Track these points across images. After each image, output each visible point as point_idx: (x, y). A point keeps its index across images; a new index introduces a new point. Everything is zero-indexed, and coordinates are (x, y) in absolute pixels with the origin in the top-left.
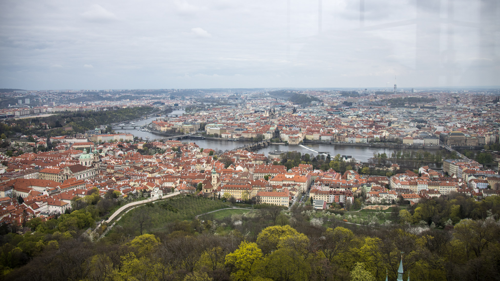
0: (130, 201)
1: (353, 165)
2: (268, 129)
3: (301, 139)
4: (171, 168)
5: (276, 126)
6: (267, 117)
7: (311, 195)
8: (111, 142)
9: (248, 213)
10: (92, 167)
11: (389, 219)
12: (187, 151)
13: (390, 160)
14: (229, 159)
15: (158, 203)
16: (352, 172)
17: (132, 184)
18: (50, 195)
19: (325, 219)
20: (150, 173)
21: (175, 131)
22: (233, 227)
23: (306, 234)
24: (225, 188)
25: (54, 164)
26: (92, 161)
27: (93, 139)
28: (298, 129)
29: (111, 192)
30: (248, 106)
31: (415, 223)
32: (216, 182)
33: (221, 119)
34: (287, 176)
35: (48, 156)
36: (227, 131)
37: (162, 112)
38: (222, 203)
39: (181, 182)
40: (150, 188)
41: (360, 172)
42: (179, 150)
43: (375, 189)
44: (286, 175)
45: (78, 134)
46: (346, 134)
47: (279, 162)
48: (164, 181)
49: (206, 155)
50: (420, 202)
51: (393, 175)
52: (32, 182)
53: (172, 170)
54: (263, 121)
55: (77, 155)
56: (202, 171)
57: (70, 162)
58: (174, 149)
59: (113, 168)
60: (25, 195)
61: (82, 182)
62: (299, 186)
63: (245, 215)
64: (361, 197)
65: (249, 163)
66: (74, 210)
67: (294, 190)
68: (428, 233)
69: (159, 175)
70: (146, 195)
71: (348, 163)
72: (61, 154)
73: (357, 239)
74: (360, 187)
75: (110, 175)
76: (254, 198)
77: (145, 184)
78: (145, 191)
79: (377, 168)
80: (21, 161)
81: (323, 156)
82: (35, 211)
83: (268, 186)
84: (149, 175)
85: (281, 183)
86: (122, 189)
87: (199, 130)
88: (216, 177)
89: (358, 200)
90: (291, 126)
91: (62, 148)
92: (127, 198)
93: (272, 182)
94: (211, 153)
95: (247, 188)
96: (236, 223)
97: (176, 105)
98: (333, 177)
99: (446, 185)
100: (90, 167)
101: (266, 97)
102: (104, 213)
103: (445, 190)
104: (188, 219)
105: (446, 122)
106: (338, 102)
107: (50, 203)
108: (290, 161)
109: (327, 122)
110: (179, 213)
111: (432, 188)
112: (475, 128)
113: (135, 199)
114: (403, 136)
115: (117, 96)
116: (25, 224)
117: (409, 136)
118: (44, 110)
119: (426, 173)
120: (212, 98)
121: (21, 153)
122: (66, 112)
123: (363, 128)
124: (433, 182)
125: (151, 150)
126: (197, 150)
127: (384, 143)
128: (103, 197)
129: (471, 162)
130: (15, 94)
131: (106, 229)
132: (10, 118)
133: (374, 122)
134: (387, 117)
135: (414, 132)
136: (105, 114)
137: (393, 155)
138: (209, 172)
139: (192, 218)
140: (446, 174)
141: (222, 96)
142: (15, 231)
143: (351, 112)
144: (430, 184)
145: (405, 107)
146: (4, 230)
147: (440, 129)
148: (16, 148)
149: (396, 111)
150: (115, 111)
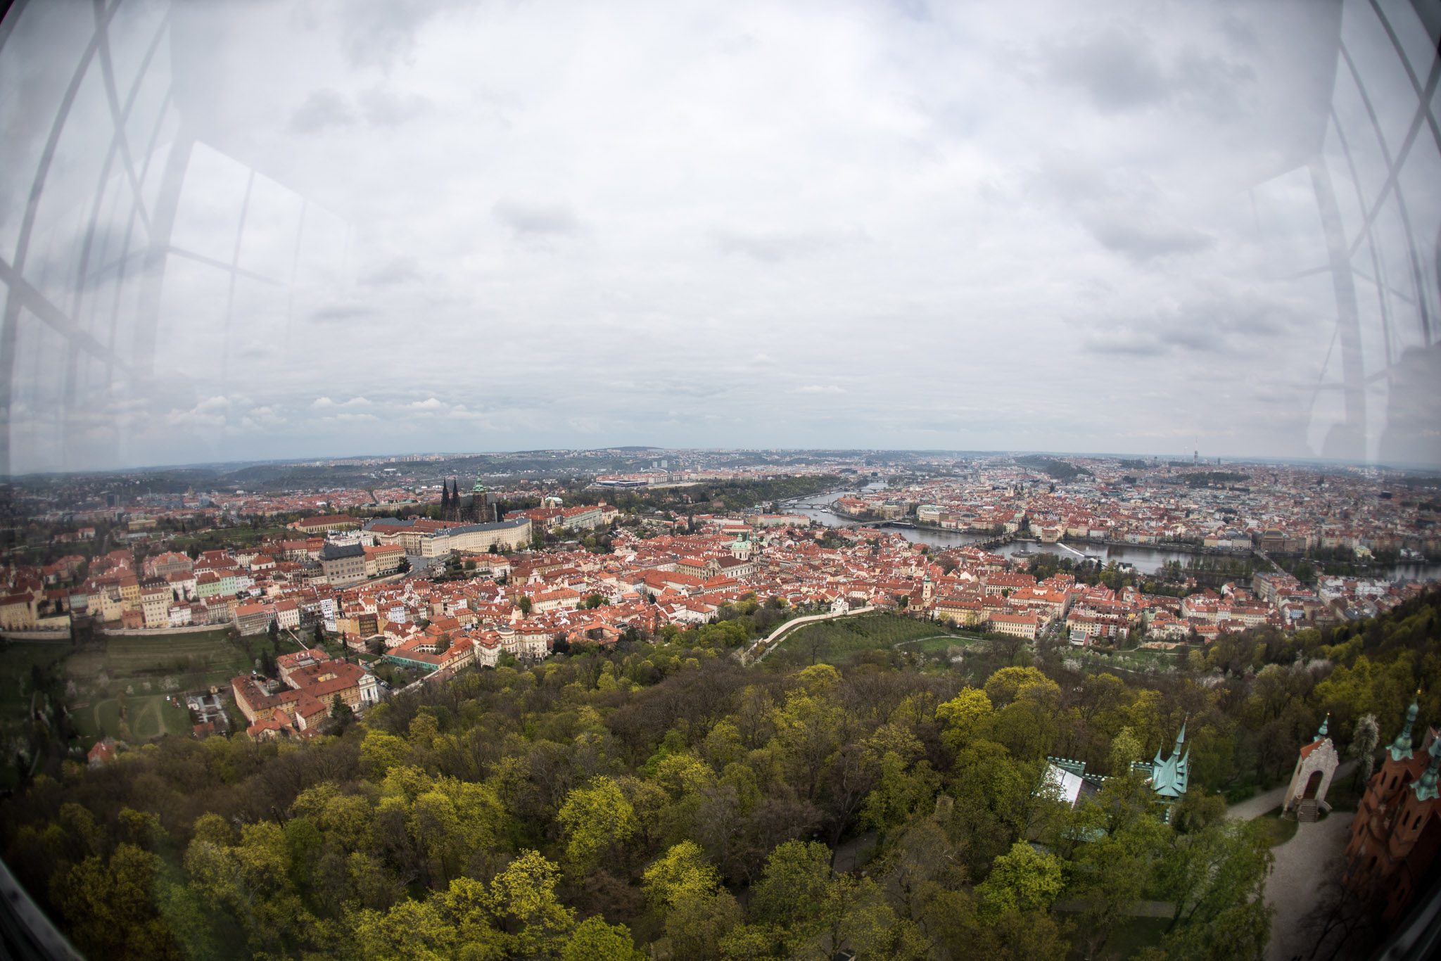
0: (801, 615)
1: (1132, 577)
2: (1012, 517)
3: (1061, 534)
4: (862, 570)
5: (1024, 512)
6: (1011, 498)
7: (1069, 623)
8: (778, 527)
9: (972, 646)
10: (749, 561)
11: (1174, 663)
12: (888, 545)
13: (1185, 571)
14: (951, 560)
15: (840, 621)
16: (1130, 588)
17: (804, 589)
18: (690, 596)
19: (1085, 660)
20: (832, 575)
21: (871, 514)
22: (949, 665)
23: (1058, 681)
24: (942, 605)
25: (697, 553)
26: (748, 553)
27: (752, 521)
28: (1056, 518)
29: (773, 599)
30: (982, 479)
31: (1207, 671)
32: (929, 595)
33: (941, 499)
34: (1036, 592)
35: (689, 541)
36: (950, 517)
37: (853, 484)
38: (936, 628)
39: (876, 592)
40: (830, 598)
41: (1142, 590)
42: (876, 543)
43: (1161, 617)
44: (1034, 590)
45: (731, 512)
46: (1126, 529)
47: (1025, 569)
48: (851, 589)
49: (917, 553)
50: (1218, 638)
51: (1186, 595)
52: (667, 576)
53: (864, 574)
54: (1005, 503)
55: (728, 543)
56: (910, 578)
57: (719, 551)
58: (869, 542)
59: (778, 565)
60: (658, 592)
61: (734, 582)
62: (1053, 607)
63: (969, 648)
64: (1139, 629)
65: (980, 568)
66: (721, 620)
67: (1044, 613)
68: (1224, 685)
69: (845, 580)
70: (824, 608)
71: (1126, 574)
72: (707, 539)
73: (1129, 692)
74: (1140, 614)
75: (773, 575)
76: (984, 623)
77: (823, 591)
78: (823, 602)
79: (1166, 585)
80: (655, 547)
81: (1091, 562)
82: (670, 616)
83: (1007, 606)
84: (829, 579)
85: (1026, 602)
86: (790, 596)
87: (908, 513)
88: (929, 588)
89: (1134, 633)
90: (1047, 513)
91: (708, 531)
92: (795, 610)
93: (1012, 600)
94: (925, 550)
95: (975, 608)
96: (955, 660)
97: (874, 474)
98: (1102, 595)
99: (1253, 613)
100: (746, 562)
101: (1010, 465)
102: (763, 628)
103: (1251, 620)
104: (883, 647)
105: (1261, 514)
106: (1116, 477)
107: (690, 607)
108: (1042, 569)
109: (1099, 509)
110: (870, 638)
111: (1235, 617)
112: (1295, 524)
113: (808, 613)
114: (1205, 534)
115: (788, 459)
116: (656, 631)
117: (1212, 534)
118: (686, 477)
119: (1231, 594)
120: (928, 464)
121: (654, 535)
122: (716, 480)
123: (1150, 519)
124: (1238, 607)
125: (835, 542)
126: (904, 544)
127: (1179, 545)
128: (762, 605)
129: (1287, 577)
130: (649, 454)
131: (764, 651)
132: (642, 487)
133: (1167, 510)
134: (1185, 503)
135: (1219, 528)
136: (770, 485)
137: (1190, 564)
138: (920, 579)
139: (889, 647)
140: (1256, 595)
141: (943, 463)
142: (644, 638)
143: (1135, 494)
144: (1233, 611)
145: (1210, 488)
146: (632, 635)
147: (1253, 524)
148: (649, 527)
149: (1196, 493)
150: (784, 482)
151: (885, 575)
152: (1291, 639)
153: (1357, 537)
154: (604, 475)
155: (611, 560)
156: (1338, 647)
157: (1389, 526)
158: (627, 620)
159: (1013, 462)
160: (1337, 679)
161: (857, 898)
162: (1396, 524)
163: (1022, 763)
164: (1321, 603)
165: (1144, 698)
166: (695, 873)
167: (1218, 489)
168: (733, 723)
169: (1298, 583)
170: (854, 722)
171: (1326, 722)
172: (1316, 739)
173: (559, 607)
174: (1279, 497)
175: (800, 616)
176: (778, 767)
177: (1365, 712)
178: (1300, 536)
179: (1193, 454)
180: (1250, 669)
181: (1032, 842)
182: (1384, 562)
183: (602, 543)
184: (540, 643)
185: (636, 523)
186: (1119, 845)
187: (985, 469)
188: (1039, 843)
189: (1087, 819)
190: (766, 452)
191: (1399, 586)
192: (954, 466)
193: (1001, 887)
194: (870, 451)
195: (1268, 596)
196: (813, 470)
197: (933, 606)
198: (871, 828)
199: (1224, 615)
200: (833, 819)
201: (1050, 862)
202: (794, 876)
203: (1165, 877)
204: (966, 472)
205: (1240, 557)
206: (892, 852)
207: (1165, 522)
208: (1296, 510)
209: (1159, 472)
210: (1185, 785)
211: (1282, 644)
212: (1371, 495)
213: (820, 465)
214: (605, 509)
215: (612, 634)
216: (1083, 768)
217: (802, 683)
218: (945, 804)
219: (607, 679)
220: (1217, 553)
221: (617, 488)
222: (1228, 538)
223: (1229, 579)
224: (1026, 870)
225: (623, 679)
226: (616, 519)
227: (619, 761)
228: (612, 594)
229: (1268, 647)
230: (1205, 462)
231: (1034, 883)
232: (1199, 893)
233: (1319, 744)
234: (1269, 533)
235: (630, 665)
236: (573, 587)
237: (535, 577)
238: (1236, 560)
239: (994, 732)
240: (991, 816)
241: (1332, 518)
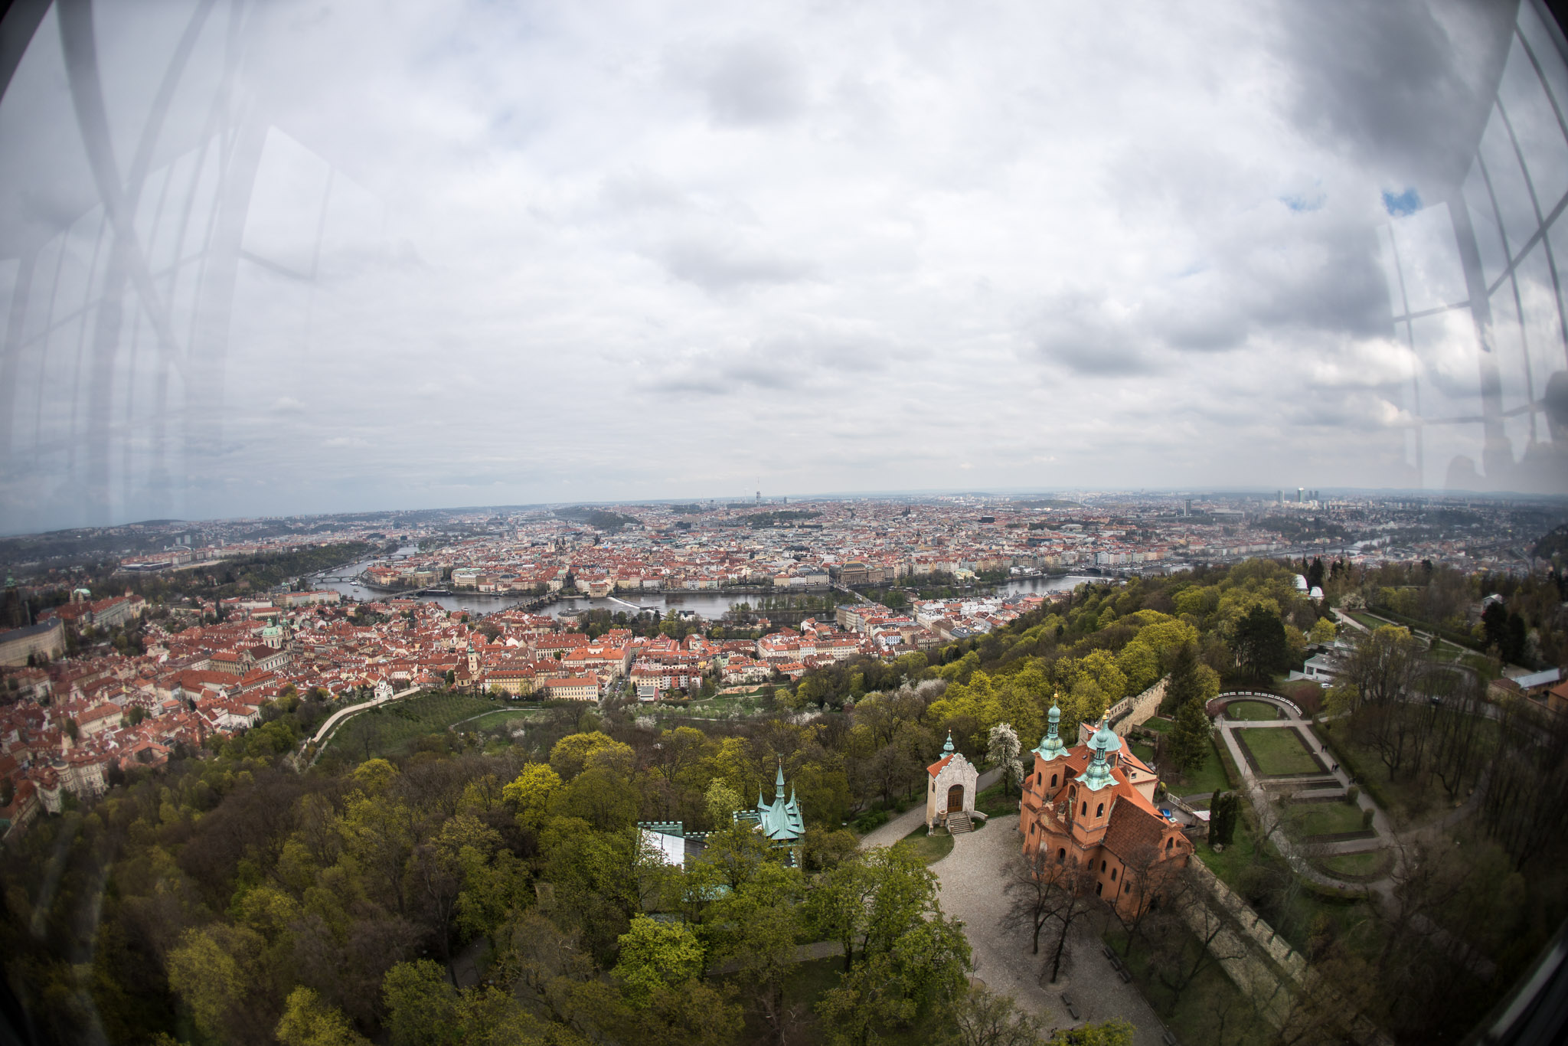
0: (345, 705)
1: (697, 625)
2: (556, 573)
3: (610, 588)
4: (401, 647)
5: (568, 567)
6: (553, 554)
7: (633, 679)
8: (307, 606)
9: (532, 716)
10: (282, 649)
11: (760, 705)
12: (425, 617)
13: (756, 612)
14: (494, 627)
15: (387, 708)
16: (696, 636)
17: (344, 676)
18: (229, 696)
19: (659, 716)
20: (371, 656)
21: (403, 584)
22: (512, 741)
23: (628, 743)
24: (491, 676)
25: (228, 646)
26: (281, 639)
27: (280, 602)
28: (604, 571)
29: (313, 690)
30: (520, 536)
31: (800, 708)
32: (476, 668)
33: (477, 560)
34: (592, 651)
35: (219, 632)
36: (488, 580)
37: (382, 551)
38: (490, 702)
39: (420, 671)
40: (372, 682)
41: (709, 636)
42: (411, 615)
43: (736, 662)
44: (589, 650)
45: (259, 593)
46: (683, 576)
47: (576, 628)
48: (393, 670)
49: (456, 622)
50: (805, 675)
51: (761, 636)
52: (203, 676)
53: (403, 651)
54: (546, 560)
55: (259, 630)
56: (453, 650)
57: (251, 641)
58: (404, 615)
59: (312, 650)
60: (197, 697)
61: (271, 675)
62: (613, 665)
63: (529, 719)
64: (713, 677)
65: (526, 632)
66: (265, 722)
67: (604, 672)
68: (818, 720)
69: (384, 660)
70: (367, 694)
71: (689, 622)
72: (237, 628)
73: (710, 743)
74: (711, 661)
75: (309, 663)
76: (540, 691)
77: (364, 675)
78: (365, 688)
79: (736, 628)
80: (186, 641)
81: (648, 614)
82: (214, 723)
83: (562, 669)
84: (368, 661)
85: (582, 664)
86: (330, 685)
87: (442, 579)
88: (475, 660)
89: (709, 681)
90: (593, 566)
91: (237, 618)
92: (339, 700)
93: (567, 662)
94: (464, 619)
95: (528, 675)
96: (516, 734)
97: (404, 538)
98: (666, 647)
99: (842, 645)
100: (279, 650)
101: (549, 519)
102: (309, 726)
103: (841, 652)
104: (437, 731)
105: (838, 549)
106: (667, 523)
107: (232, 711)
108: (595, 626)
109: (650, 557)
110: (422, 722)
111: (821, 651)
112: (879, 555)
113: (352, 702)
114: (774, 574)
115: (312, 526)
116: (203, 743)
117: (782, 573)
118: (210, 554)
119: (812, 629)
120: (461, 523)
121: (184, 627)
122: (240, 556)
123: (709, 563)
124: (823, 641)
125: (369, 618)
126: (441, 614)
127: (745, 587)
128: (303, 698)
129: (875, 607)
130: (172, 528)
131: (315, 753)
132: (166, 570)
133: (728, 553)
134: (747, 545)
135: (790, 566)
136: (295, 558)
137: (760, 605)
138: (464, 650)
139: (444, 730)
140: (842, 628)
141: (477, 521)
142: (194, 755)
143: (690, 539)
144: (818, 646)
145: (775, 527)
146: (181, 751)
147: (829, 559)
148: (177, 618)
149: (760, 533)
150: (310, 553)
151: (426, 650)
152: (892, 664)
153: (955, 561)
154: (129, 558)
155: (145, 662)
156: (949, 665)
157: (994, 547)
158: (172, 735)
159: (553, 515)
160: (953, 696)
161: (490, 1011)
162: (1003, 545)
163: (609, 835)
164: (920, 627)
165: (728, 747)
166: (322, 1022)
167: (786, 527)
168: (300, 841)
169: (891, 611)
170: (420, 819)
171: (949, 739)
172: (943, 756)
173: (105, 727)
174: (858, 531)
175: (344, 707)
176: (356, 885)
177: (996, 722)
178: (887, 566)
179: (756, 495)
180: (850, 699)
181: (650, 913)
182: (991, 581)
183: (133, 643)
184: (95, 775)
185: (164, 614)
186: (747, 898)
187: (523, 525)
188: (659, 913)
189: (702, 880)
190: (289, 519)
191: (1015, 601)
192: (489, 523)
193: (638, 967)
194: (398, 512)
195: (857, 627)
196: (340, 537)
197: (483, 678)
198: (476, 934)
199: (808, 651)
200: (433, 931)
201: (678, 930)
202: (416, 1002)
203: (816, 919)
204: (502, 529)
205: (817, 593)
206: (506, 953)
207: (726, 565)
208: (878, 542)
209: (716, 515)
210: (802, 825)
211: (882, 671)
212: (970, 521)
213: (346, 531)
214: (133, 600)
215: (161, 753)
216: (681, 828)
217: (358, 785)
218: (547, 892)
219: (167, 810)
220: (792, 591)
221: (142, 572)
222: (801, 575)
223: (808, 615)
224: (656, 944)
225: (183, 807)
226: (145, 612)
227: (203, 906)
228: (152, 704)
229: (865, 676)
230: (769, 501)
231: (671, 956)
232: (862, 925)
233: (948, 760)
234: (848, 566)
235: (186, 789)
236: (113, 701)
237: (76, 694)
238: (813, 596)
239: (570, 807)
240: (594, 895)
241: (923, 546)
